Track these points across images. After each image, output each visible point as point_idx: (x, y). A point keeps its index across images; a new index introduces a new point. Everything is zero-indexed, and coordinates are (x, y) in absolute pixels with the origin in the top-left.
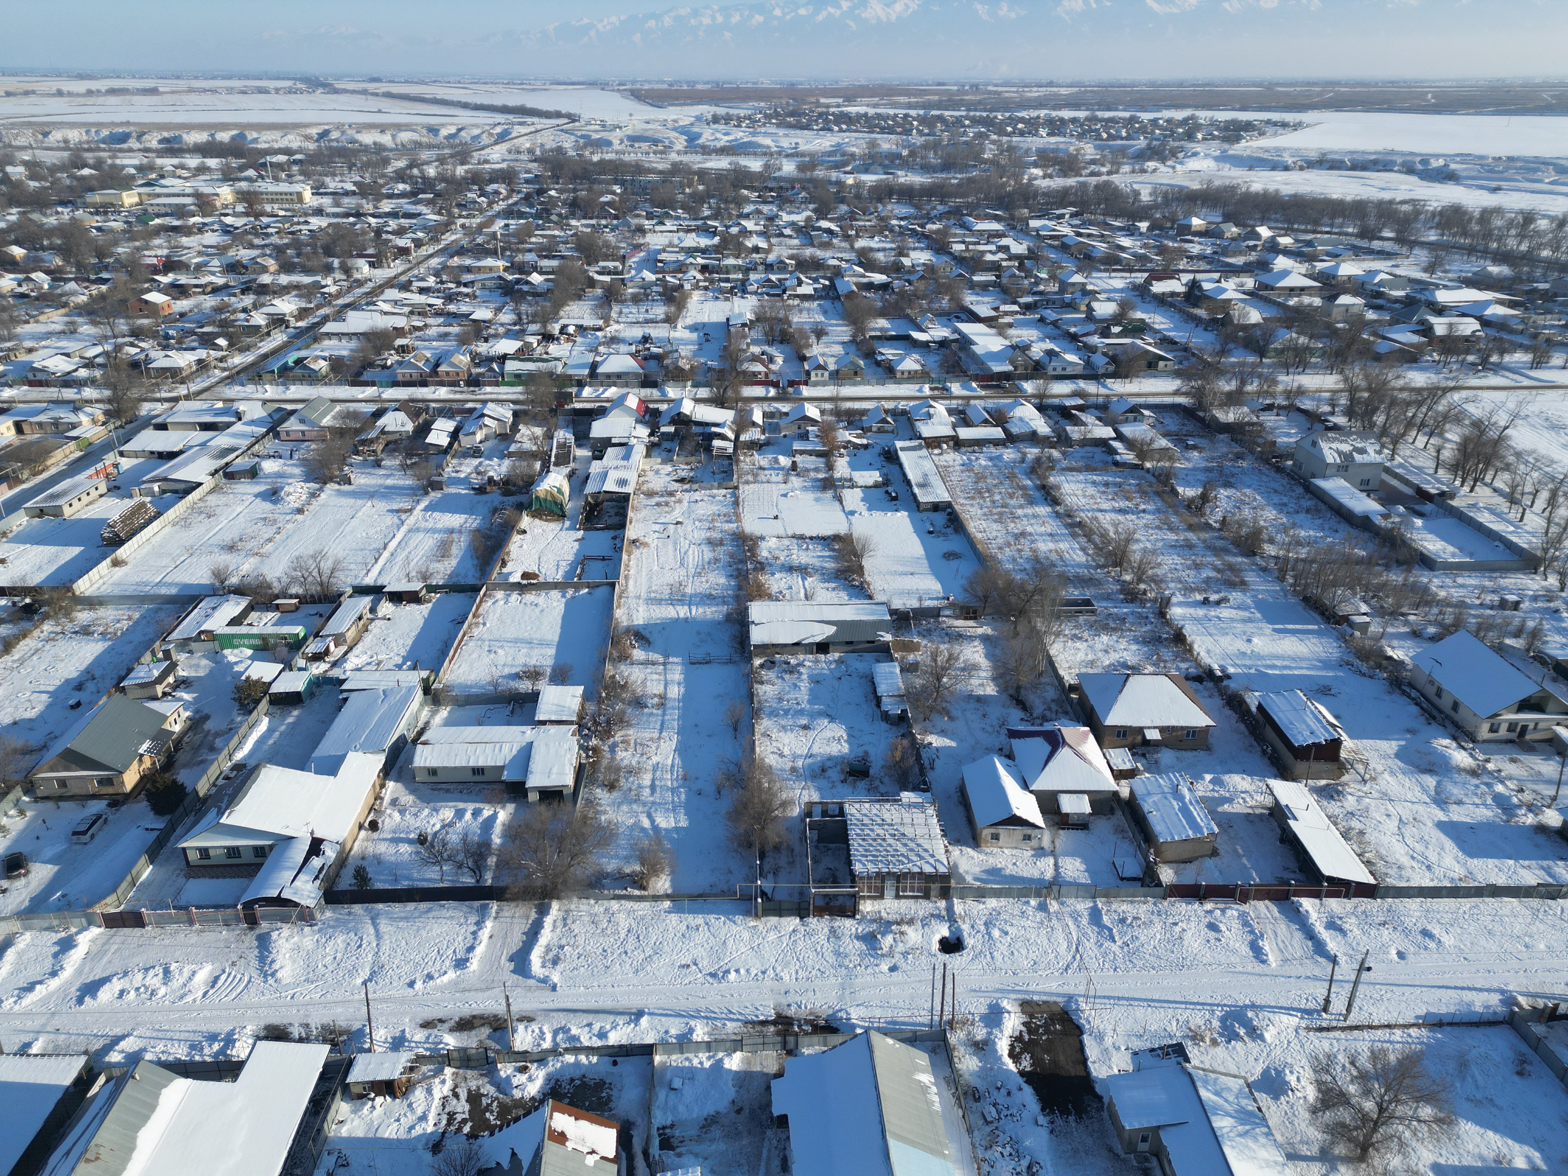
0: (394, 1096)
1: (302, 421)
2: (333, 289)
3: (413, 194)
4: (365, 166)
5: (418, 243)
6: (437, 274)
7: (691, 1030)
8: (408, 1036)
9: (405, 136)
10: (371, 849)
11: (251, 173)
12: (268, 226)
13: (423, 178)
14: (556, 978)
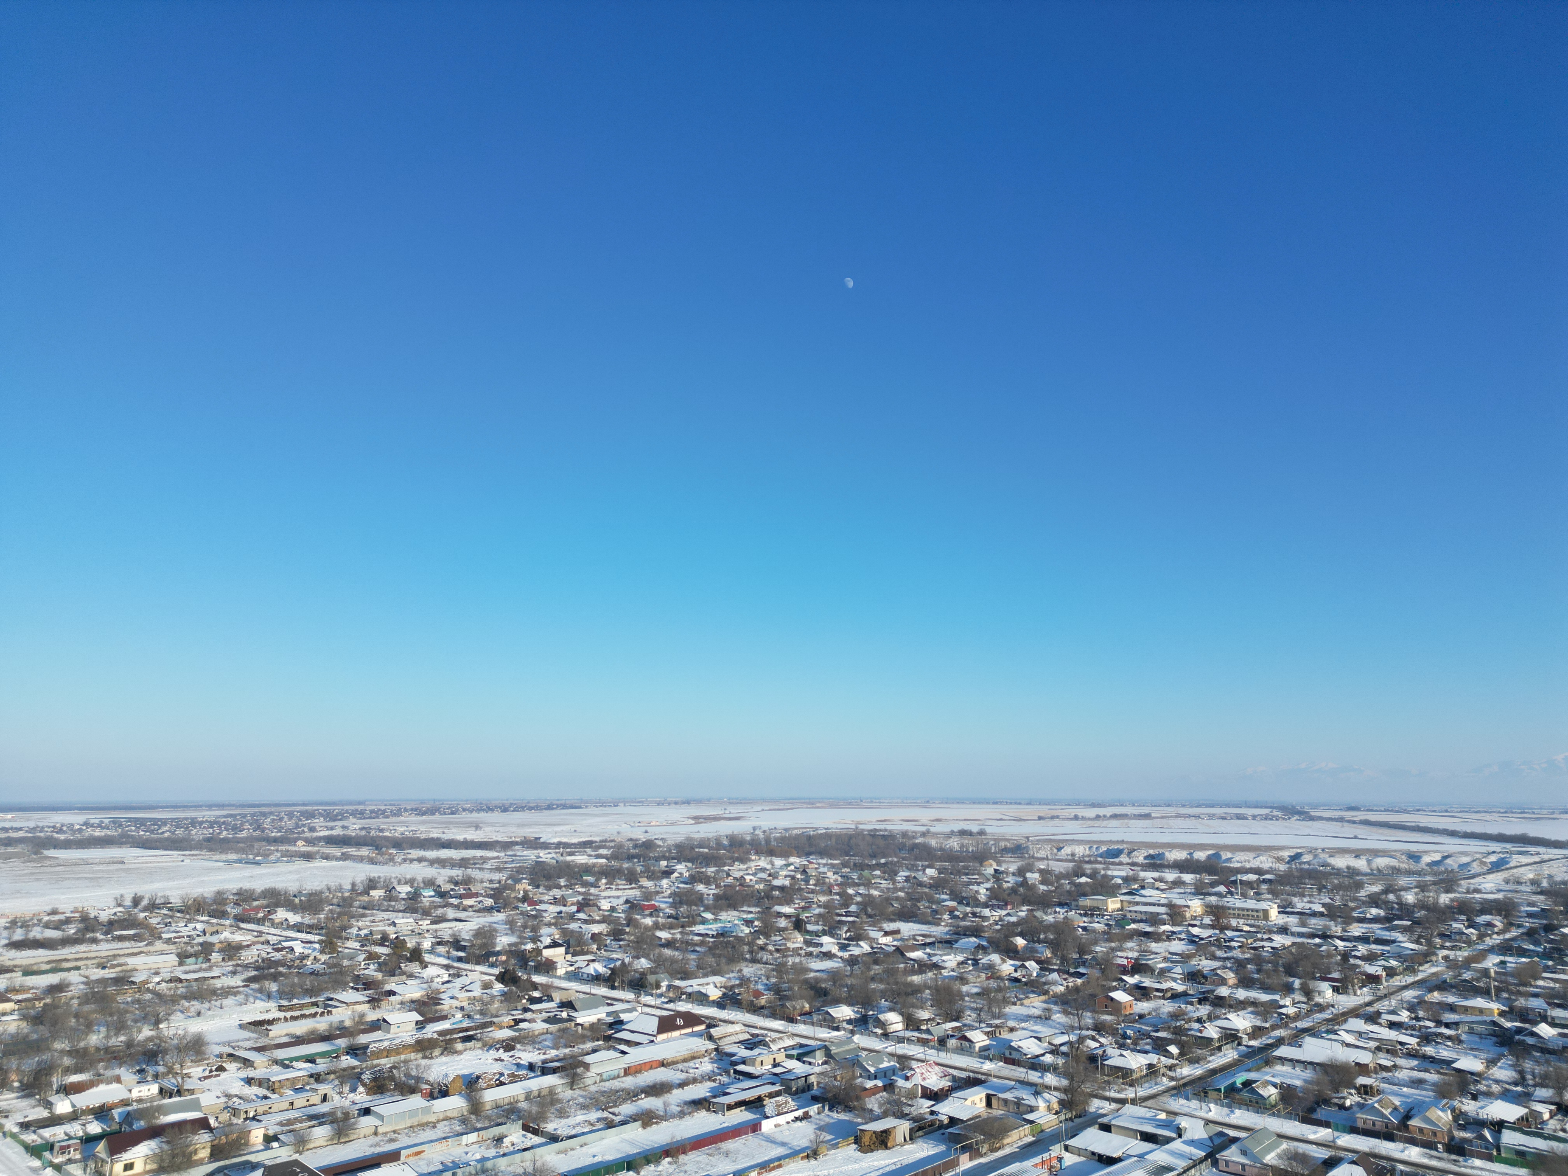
1: (1244, 1153)
2: (1291, 1011)
3: (1388, 919)
4: (1337, 888)
5: (1391, 972)
6: (1411, 1008)
9: (1381, 862)
11: (1222, 889)
12: (1232, 940)
13: (1401, 904)
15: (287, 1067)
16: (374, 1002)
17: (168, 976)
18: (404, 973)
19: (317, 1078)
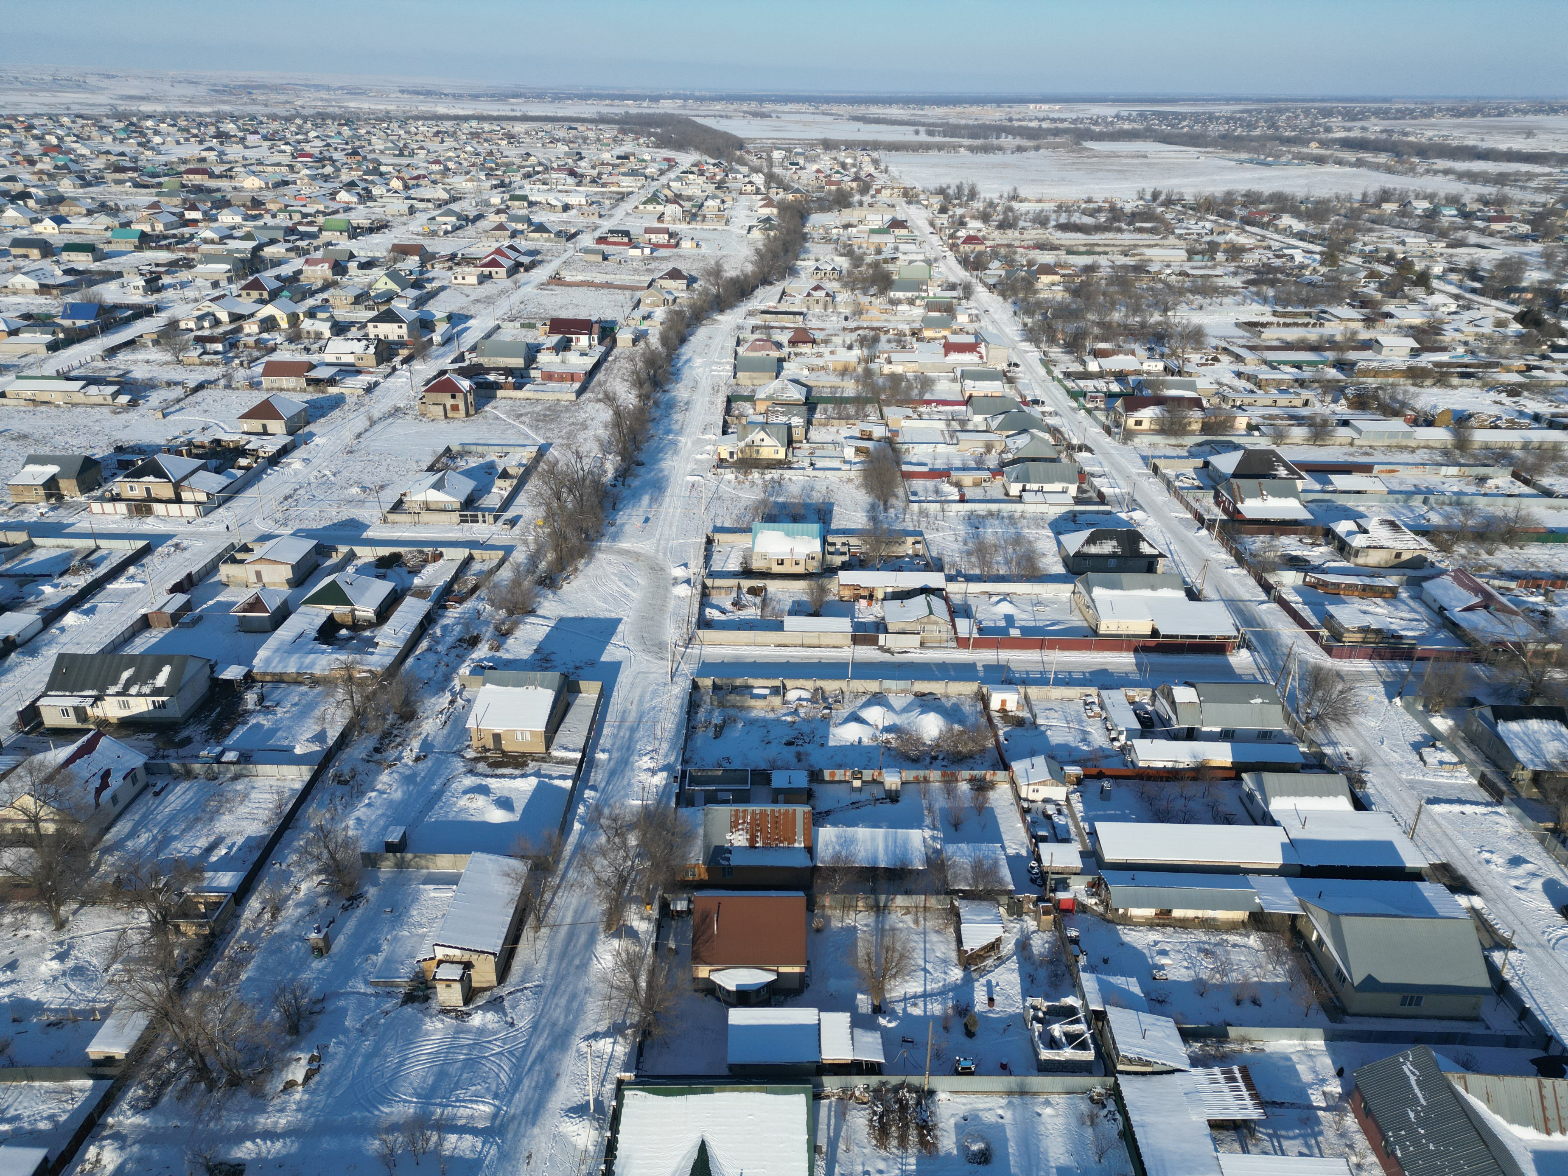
15: (1274, 368)
16: (1369, 321)
17: (1177, 270)
18: (1405, 297)
19: (1301, 383)
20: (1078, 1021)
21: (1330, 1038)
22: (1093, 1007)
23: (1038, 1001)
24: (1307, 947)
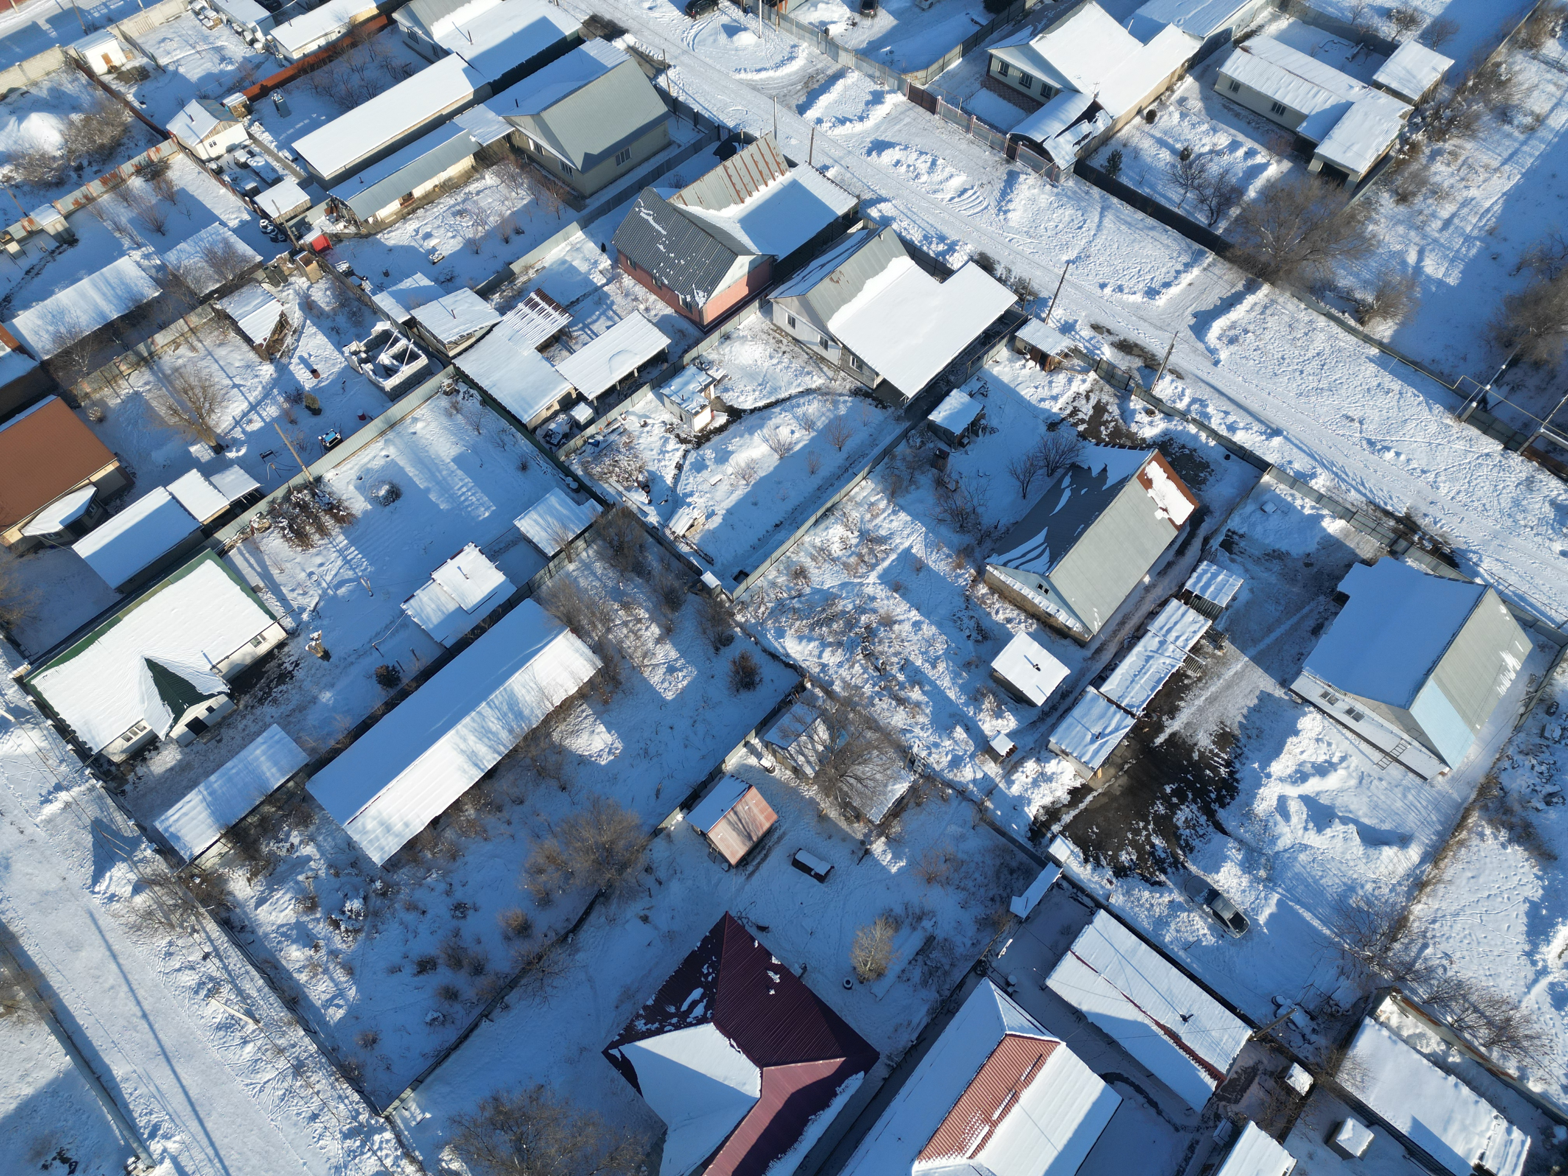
0: (1043, 367)
7: (1313, 476)
8: (1077, 327)
10: (1135, 141)
14: (1223, 355)
20: (396, 340)
21: (584, 225)
22: (400, 321)
23: (354, 346)
24: (531, 159)
